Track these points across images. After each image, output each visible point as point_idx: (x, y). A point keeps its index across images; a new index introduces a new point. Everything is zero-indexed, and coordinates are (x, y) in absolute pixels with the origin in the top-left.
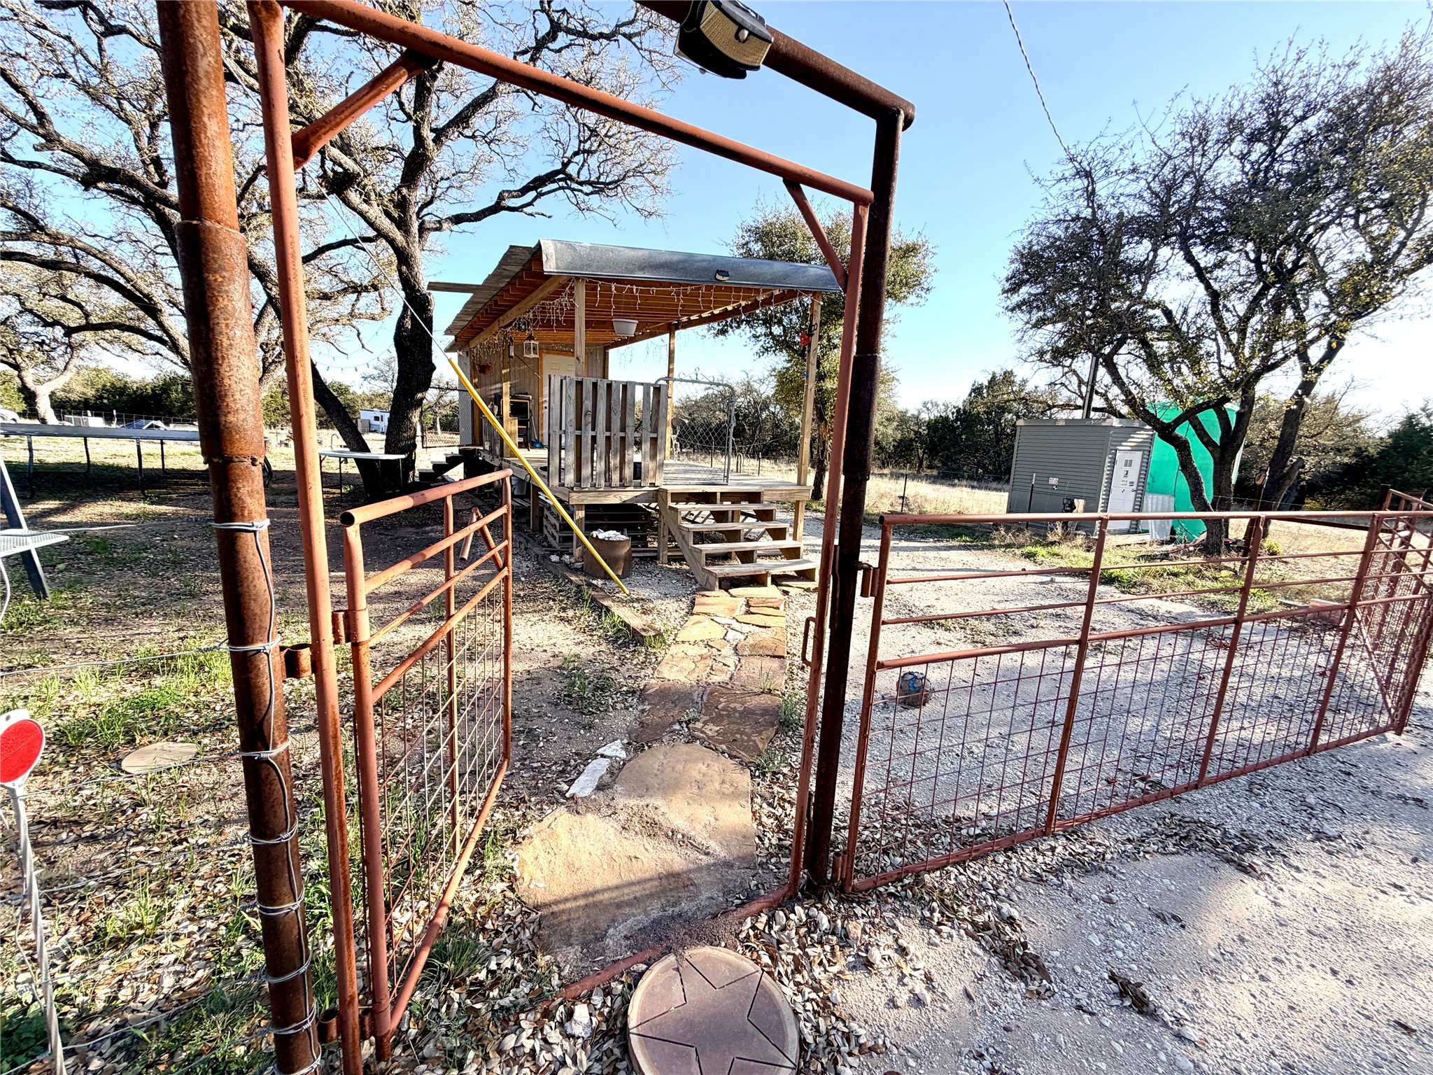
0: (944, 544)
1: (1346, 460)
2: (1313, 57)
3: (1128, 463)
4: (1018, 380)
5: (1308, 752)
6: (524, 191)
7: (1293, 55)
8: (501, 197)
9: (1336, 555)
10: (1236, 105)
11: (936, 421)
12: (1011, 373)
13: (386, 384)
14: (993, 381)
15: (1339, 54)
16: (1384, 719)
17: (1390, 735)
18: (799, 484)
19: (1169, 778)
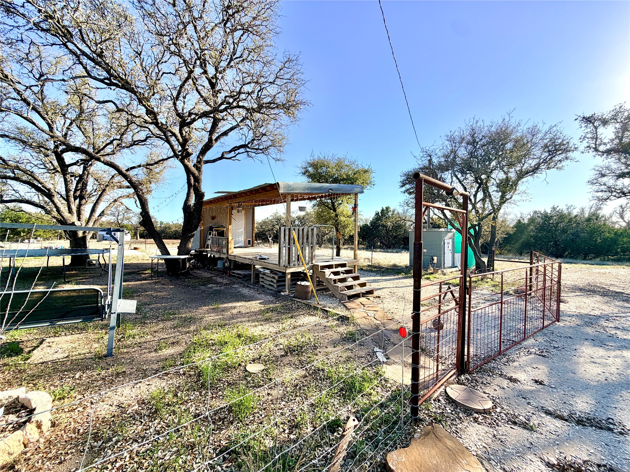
0: (396, 277)
1: (505, 236)
2: (480, 123)
3: (448, 243)
4: (392, 209)
5: (543, 329)
6: (230, 151)
7: (475, 122)
8: (223, 154)
9: (513, 270)
10: (462, 133)
11: (363, 226)
12: (389, 207)
13: (114, 218)
14: (383, 210)
15: (487, 123)
16: (554, 319)
17: (556, 323)
18: (355, 259)
19: (516, 339)
